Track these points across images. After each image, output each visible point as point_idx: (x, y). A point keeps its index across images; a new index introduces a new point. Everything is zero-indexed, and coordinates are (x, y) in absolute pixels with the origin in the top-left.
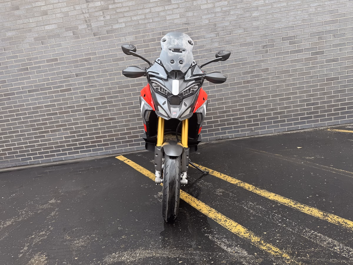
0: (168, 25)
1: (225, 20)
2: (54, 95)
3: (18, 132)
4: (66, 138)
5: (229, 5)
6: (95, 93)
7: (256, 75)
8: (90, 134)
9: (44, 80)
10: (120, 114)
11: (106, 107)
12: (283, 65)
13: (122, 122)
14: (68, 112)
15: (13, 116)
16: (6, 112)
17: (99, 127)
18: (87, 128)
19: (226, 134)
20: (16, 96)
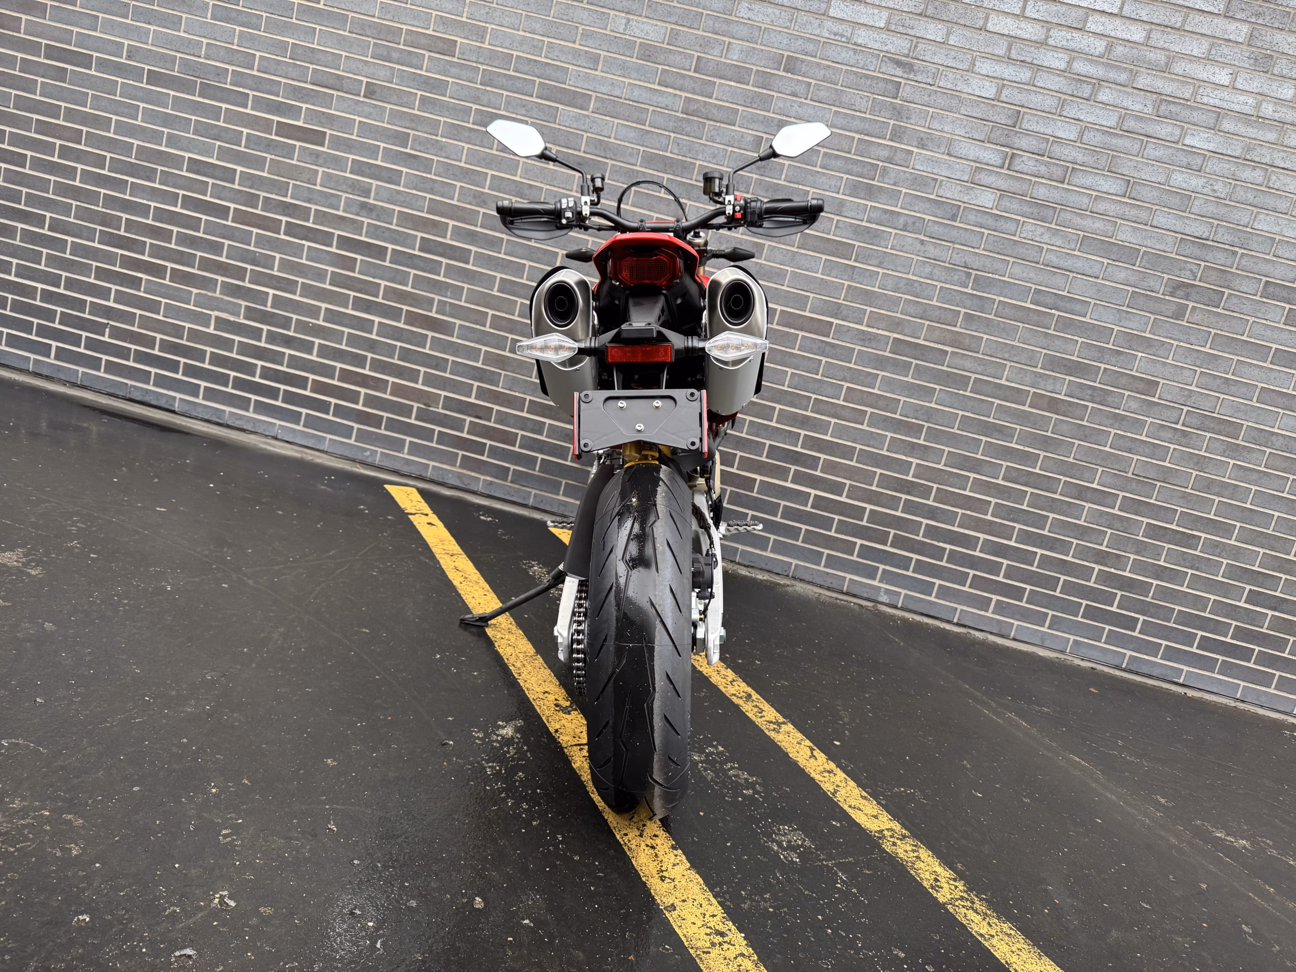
0: (823, 40)
1: (1065, 113)
2: (245, 131)
3: (39, 221)
4: (222, 324)
5: (1105, 60)
6: (414, 192)
7: (1094, 388)
8: (324, 351)
9: (231, 56)
10: (480, 318)
11: (434, 267)
12: (1222, 396)
13: (474, 354)
14: (273, 226)
15: (48, 148)
16: (25, 124)
17: (374, 336)
18: (321, 323)
19: (874, 579)
20: (93, 73)
